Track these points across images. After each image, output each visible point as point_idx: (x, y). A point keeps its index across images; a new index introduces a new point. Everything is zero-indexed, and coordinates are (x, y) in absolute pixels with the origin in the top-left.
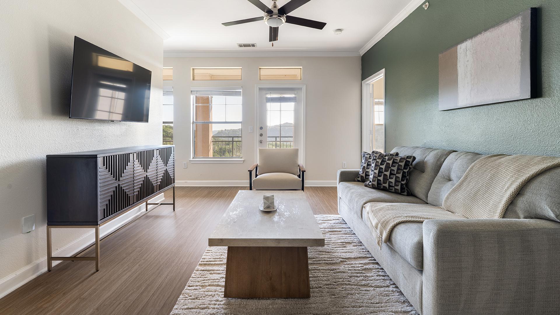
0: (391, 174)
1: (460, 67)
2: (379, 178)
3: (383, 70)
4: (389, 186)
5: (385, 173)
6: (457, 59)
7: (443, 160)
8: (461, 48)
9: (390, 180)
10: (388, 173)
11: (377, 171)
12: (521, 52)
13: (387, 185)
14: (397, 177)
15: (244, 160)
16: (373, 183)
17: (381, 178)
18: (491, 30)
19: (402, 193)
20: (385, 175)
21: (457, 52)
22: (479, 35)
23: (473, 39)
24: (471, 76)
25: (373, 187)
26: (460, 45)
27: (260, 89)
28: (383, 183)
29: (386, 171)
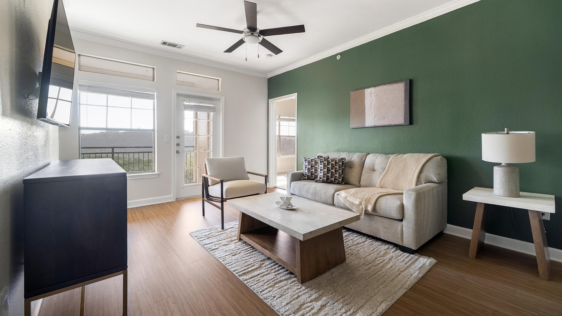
0: (336, 171)
1: (367, 102)
2: (328, 175)
3: (296, 93)
4: (335, 179)
5: (332, 171)
6: (365, 97)
7: (364, 159)
8: (367, 91)
9: (335, 175)
10: (333, 171)
11: (326, 170)
12: (405, 101)
13: (333, 179)
14: (339, 173)
15: (159, 173)
16: (324, 178)
17: (329, 175)
18: (387, 85)
19: (342, 183)
20: (332, 172)
21: (364, 93)
22: (380, 86)
23: (376, 87)
24: (375, 109)
25: (323, 182)
26: (367, 89)
27: (178, 95)
28: (331, 178)
29: (332, 169)
